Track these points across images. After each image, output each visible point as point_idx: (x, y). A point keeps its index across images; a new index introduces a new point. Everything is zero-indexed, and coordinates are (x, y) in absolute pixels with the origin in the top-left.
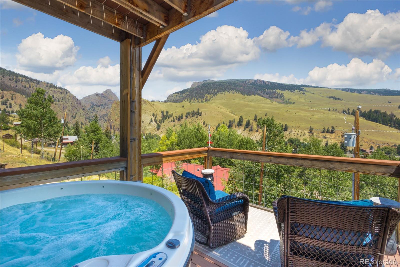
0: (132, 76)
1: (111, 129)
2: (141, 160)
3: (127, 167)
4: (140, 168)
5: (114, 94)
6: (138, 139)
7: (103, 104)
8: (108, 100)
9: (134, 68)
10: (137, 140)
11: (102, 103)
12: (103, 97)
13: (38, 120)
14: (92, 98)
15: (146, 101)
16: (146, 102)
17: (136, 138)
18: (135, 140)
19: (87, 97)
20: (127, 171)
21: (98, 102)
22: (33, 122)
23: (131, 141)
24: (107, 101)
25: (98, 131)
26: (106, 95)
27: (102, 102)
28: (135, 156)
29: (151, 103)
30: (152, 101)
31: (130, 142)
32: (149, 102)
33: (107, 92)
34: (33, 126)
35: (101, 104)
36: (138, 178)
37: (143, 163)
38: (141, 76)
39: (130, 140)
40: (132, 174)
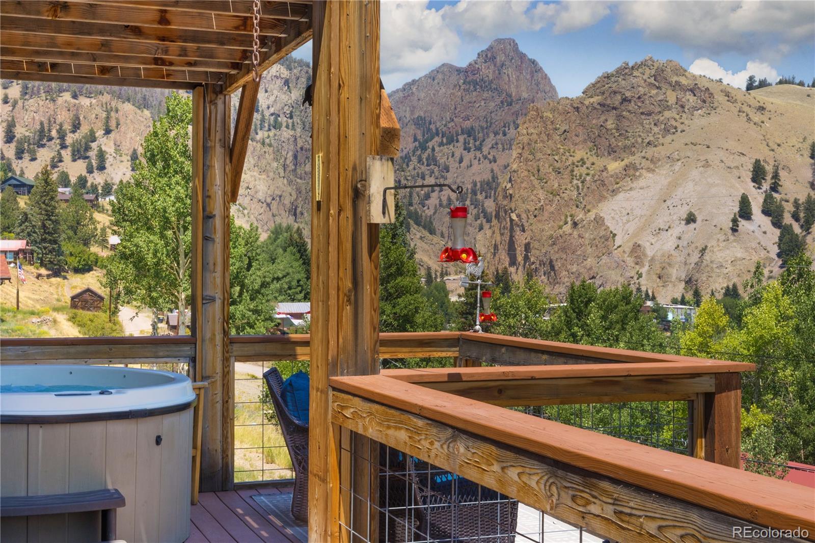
0: (208, 163)
1: (513, 262)
2: (227, 347)
3: (195, 358)
4: (225, 362)
5: (533, 62)
6: (222, 298)
7: (476, 125)
8: (498, 100)
9: (213, 144)
10: (220, 301)
11: (467, 118)
12: (475, 83)
13: (169, 233)
14: (422, 95)
15: (714, 89)
16: (711, 95)
17: (216, 295)
18: (215, 300)
19: (397, 91)
20: (195, 366)
21: (448, 115)
22: (151, 242)
23: (204, 302)
24: (492, 104)
25: (399, 279)
26: (488, 72)
27: (469, 112)
28: (214, 335)
29: (740, 97)
30: (750, 87)
31: (203, 304)
32: (727, 95)
33: (493, 58)
34: (151, 255)
35: (467, 124)
36: (221, 384)
37: (235, 354)
38: (228, 160)
39: (203, 299)
40: (207, 375)
